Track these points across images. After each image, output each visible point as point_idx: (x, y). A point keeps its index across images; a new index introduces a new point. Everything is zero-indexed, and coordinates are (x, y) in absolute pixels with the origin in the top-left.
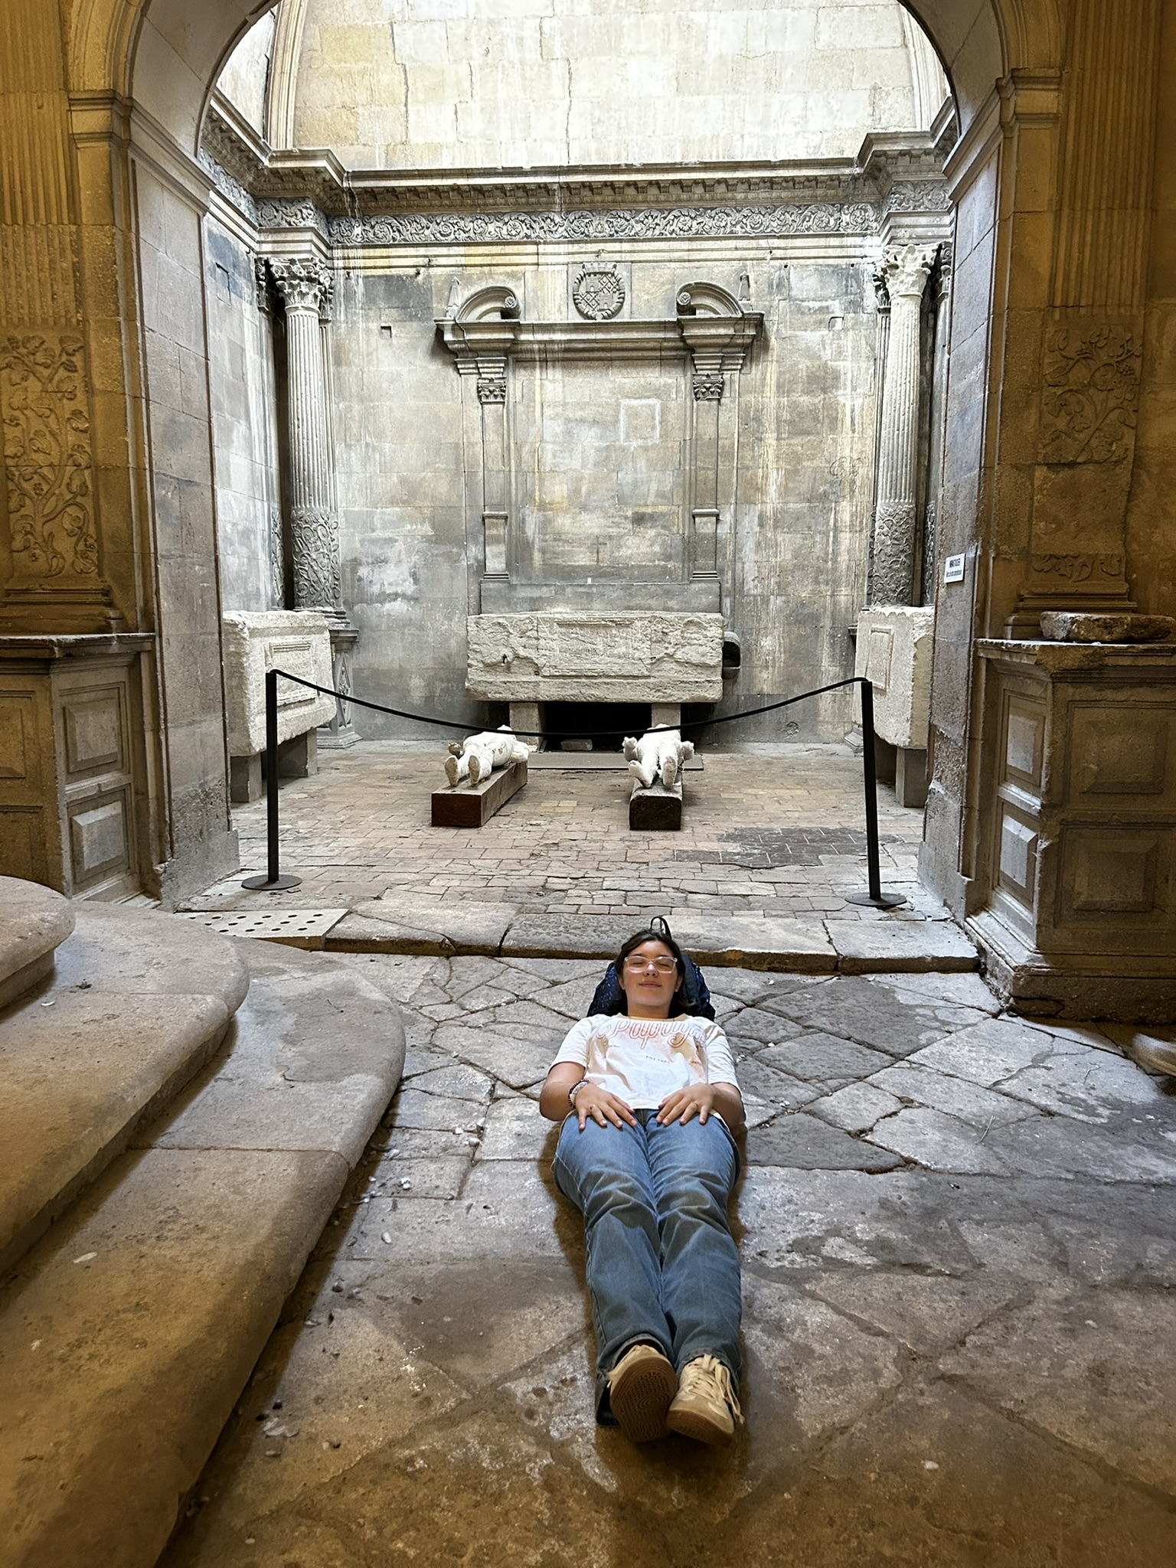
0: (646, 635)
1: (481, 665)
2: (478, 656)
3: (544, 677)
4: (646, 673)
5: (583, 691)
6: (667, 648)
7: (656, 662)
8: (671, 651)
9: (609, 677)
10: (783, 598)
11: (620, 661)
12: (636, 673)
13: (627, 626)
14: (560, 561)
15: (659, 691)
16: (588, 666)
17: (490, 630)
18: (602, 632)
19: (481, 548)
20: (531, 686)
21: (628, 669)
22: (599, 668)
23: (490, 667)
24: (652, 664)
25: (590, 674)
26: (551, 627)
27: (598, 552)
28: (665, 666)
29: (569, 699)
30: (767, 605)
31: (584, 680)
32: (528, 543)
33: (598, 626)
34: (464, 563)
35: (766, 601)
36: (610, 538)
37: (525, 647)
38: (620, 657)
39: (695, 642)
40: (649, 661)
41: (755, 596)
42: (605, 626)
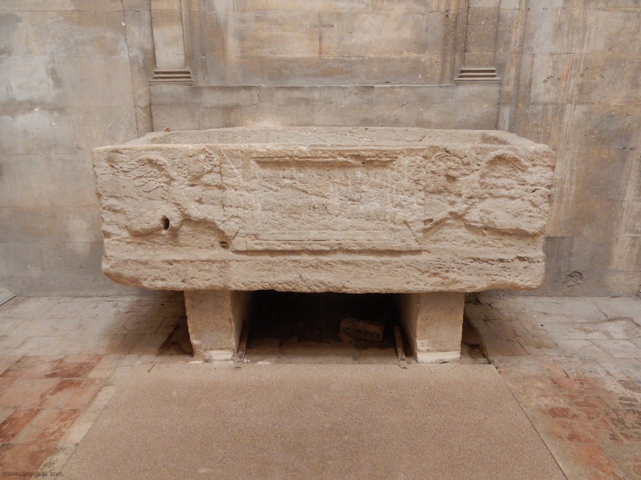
0: (417, 182)
1: (125, 234)
2: (119, 218)
3: (238, 252)
4: (415, 246)
5: (306, 275)
6: (452, 203)
7: (433, 226)
8: (460, 207)
9: (350, 252)
10: (584, 108)
11: (370, 225)
12: (397, 245)
13: (384, 165)
14: (265, 52)
15: (435, 274)
16: (313, 234)
17: (136, 173)
18: (338, 174)
19: (147, 32)
20: (215, 267)
21: (384, 239)
22: (333, 237)
23: (143, 236)
24: (425, 231)
25: (316, 247)
26: (245, 166)
27: (320, 39)
28: (448, 232)
29: (281, 288)
30: (561, 118)
31: (305, 257)
32: (218, 24)
33: (331, 165)
34: (125, 55)
35: (560, 111)
36: (339, 16)
37: (200, 201)
38: (368, 218)
39: (504, 192)
40: (421, 226)
41: (545, 104)
42: (344, 165)
